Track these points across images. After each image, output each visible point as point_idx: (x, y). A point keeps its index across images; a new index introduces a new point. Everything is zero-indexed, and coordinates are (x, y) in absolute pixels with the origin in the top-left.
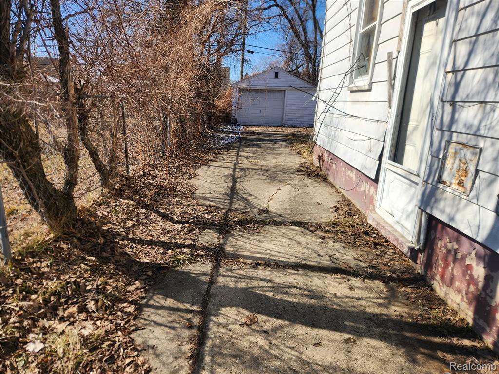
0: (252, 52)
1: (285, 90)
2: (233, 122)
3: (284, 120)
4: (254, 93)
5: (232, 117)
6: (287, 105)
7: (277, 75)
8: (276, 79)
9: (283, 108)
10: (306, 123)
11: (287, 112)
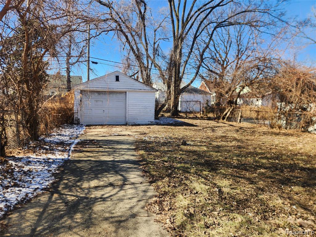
0: (96, 63)
1: (126, 92)
2: (76, 122)
3: (127, 119)
4: (96, 94)
5: (75, 118)
6: (130, 105)
7: (117, 79)
8: (117, 82)
9: (126, 108)
10: (148, 120)
11: (129, 111)
